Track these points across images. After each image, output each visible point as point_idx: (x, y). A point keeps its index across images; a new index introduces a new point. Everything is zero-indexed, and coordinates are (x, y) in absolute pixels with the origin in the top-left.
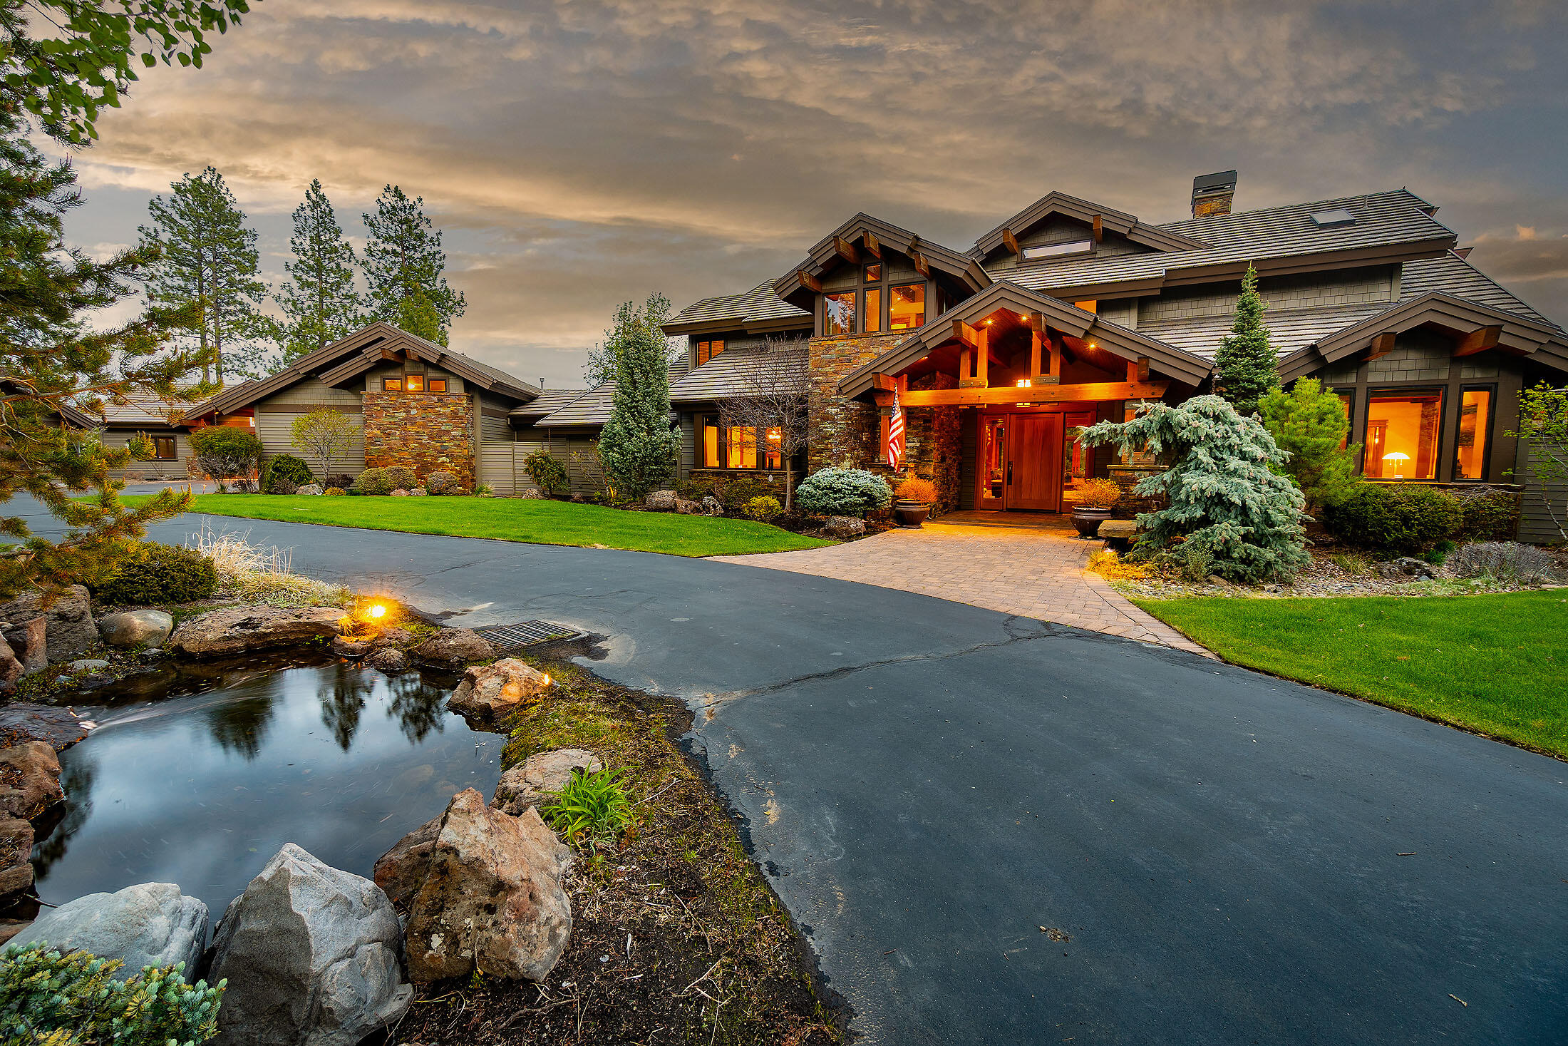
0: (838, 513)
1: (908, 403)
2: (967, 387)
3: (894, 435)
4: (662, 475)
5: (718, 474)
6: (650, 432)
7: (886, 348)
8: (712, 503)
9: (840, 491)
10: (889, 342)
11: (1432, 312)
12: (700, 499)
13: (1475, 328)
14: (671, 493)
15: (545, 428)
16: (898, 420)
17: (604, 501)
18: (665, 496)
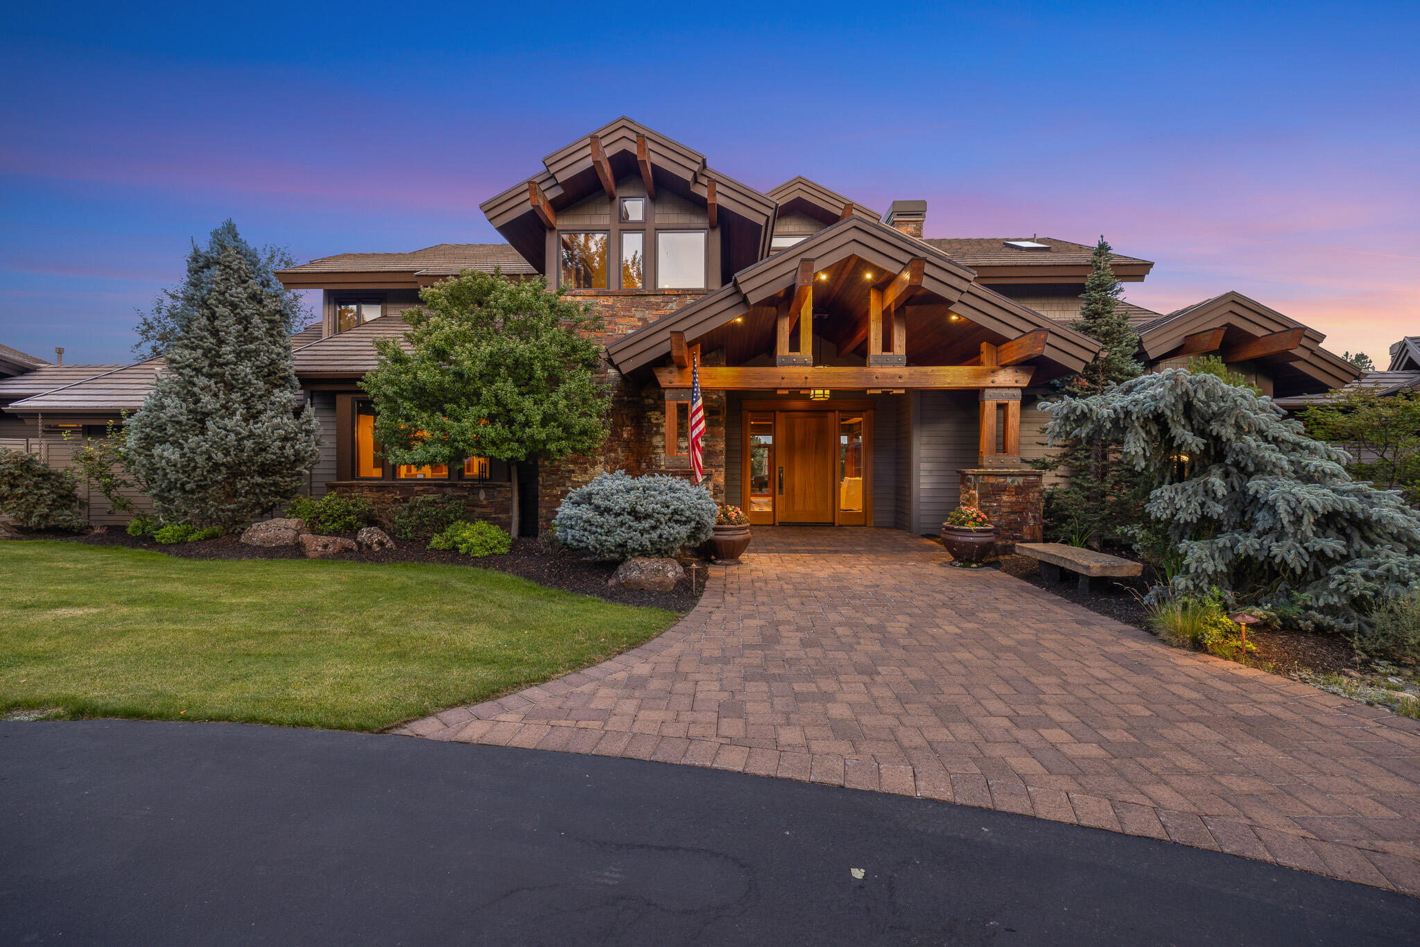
0: (644, 553)
1: (708, 384)
2: (789, 365)
3: (696, 432)
4: (277, 493)
5: (380, 488)
6: (252, 416)
7: (654, 312)
8: (376, 538)
9: (647, 516)
10: (658, 304)
11: (1231, 314)
12: (351, 530)
13: (1265, 333)
14: (293, 522)
15: (32, 414)
16: (698, 410)
17: (146, 541)
18: (280, 528)
